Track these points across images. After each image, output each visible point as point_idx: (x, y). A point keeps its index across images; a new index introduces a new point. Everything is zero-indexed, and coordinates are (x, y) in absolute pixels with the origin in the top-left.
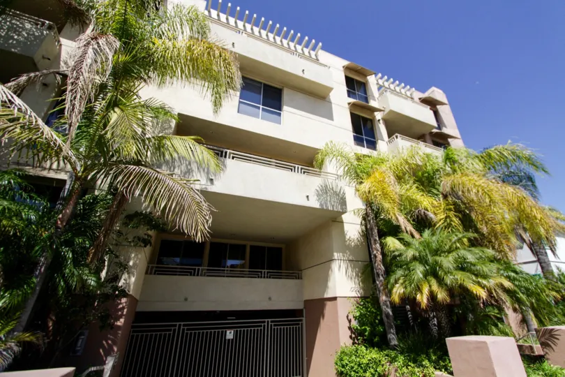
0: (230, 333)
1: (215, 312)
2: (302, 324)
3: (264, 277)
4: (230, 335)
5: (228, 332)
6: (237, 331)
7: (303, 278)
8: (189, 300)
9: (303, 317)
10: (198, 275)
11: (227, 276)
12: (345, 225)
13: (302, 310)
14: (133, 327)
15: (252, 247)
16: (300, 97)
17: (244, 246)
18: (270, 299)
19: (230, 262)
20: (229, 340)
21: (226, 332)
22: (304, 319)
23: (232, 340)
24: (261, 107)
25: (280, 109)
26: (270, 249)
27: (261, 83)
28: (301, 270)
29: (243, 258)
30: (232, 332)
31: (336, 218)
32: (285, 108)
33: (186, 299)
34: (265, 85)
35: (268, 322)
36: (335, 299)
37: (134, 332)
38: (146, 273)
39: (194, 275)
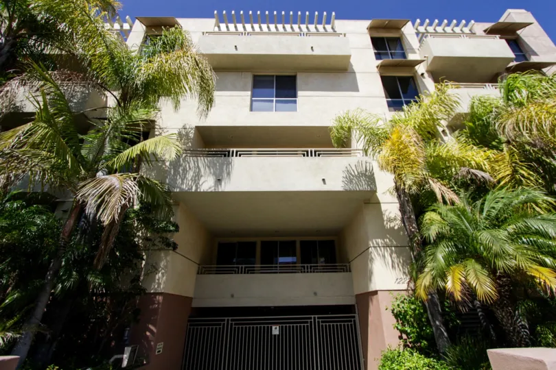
0: (276, 328)
1: (269, 307)
2: (354, 321)
3: (308, 272)
4: (276, 331)
5: (274, 327)
6: (282, 327)
7: (352, 270)
8: (235, 296)
9: (355, 313)
10: (241, 273)
11: (280, 273)
12: (382, 205)
13: (353, 306)
14: (189, 321)
15: (302, 242)
16: (316, 78)
17: (294, 242)
18: (315, 294)
19: (281, 259)
20: (275, 335)
21: (271, 328)
22: (356, 315)
23: (279, 335)
24: (274, 99)
25: (295, 96)
26: (321, 242)
27: (273, 76)
28: (349, 262)
29: (294, 255)
30: (278, 327)
31: (369, 200)
32: (300, 93)
33: (232, 296)
34: (277, 76)
35: (315, 318)
36: (375, 293)
37: (190, 325)
38: (198, 273)
39: (238, 273)
